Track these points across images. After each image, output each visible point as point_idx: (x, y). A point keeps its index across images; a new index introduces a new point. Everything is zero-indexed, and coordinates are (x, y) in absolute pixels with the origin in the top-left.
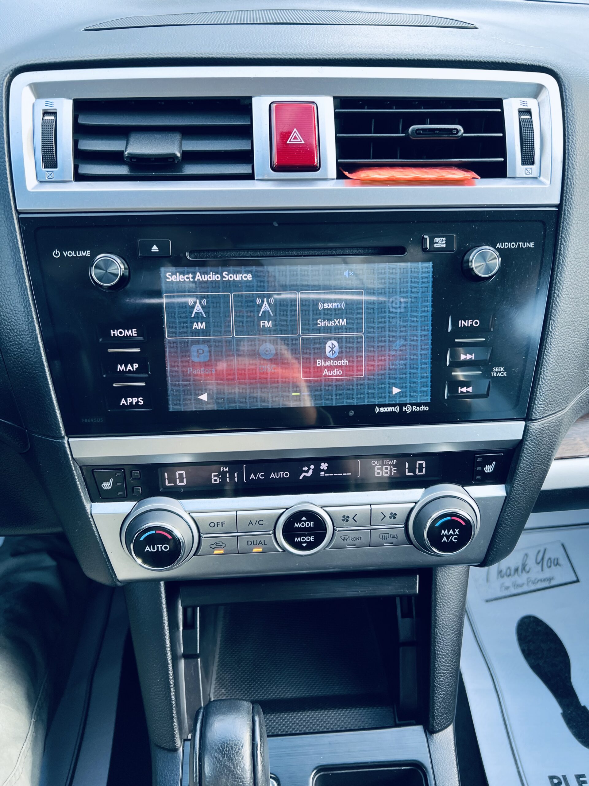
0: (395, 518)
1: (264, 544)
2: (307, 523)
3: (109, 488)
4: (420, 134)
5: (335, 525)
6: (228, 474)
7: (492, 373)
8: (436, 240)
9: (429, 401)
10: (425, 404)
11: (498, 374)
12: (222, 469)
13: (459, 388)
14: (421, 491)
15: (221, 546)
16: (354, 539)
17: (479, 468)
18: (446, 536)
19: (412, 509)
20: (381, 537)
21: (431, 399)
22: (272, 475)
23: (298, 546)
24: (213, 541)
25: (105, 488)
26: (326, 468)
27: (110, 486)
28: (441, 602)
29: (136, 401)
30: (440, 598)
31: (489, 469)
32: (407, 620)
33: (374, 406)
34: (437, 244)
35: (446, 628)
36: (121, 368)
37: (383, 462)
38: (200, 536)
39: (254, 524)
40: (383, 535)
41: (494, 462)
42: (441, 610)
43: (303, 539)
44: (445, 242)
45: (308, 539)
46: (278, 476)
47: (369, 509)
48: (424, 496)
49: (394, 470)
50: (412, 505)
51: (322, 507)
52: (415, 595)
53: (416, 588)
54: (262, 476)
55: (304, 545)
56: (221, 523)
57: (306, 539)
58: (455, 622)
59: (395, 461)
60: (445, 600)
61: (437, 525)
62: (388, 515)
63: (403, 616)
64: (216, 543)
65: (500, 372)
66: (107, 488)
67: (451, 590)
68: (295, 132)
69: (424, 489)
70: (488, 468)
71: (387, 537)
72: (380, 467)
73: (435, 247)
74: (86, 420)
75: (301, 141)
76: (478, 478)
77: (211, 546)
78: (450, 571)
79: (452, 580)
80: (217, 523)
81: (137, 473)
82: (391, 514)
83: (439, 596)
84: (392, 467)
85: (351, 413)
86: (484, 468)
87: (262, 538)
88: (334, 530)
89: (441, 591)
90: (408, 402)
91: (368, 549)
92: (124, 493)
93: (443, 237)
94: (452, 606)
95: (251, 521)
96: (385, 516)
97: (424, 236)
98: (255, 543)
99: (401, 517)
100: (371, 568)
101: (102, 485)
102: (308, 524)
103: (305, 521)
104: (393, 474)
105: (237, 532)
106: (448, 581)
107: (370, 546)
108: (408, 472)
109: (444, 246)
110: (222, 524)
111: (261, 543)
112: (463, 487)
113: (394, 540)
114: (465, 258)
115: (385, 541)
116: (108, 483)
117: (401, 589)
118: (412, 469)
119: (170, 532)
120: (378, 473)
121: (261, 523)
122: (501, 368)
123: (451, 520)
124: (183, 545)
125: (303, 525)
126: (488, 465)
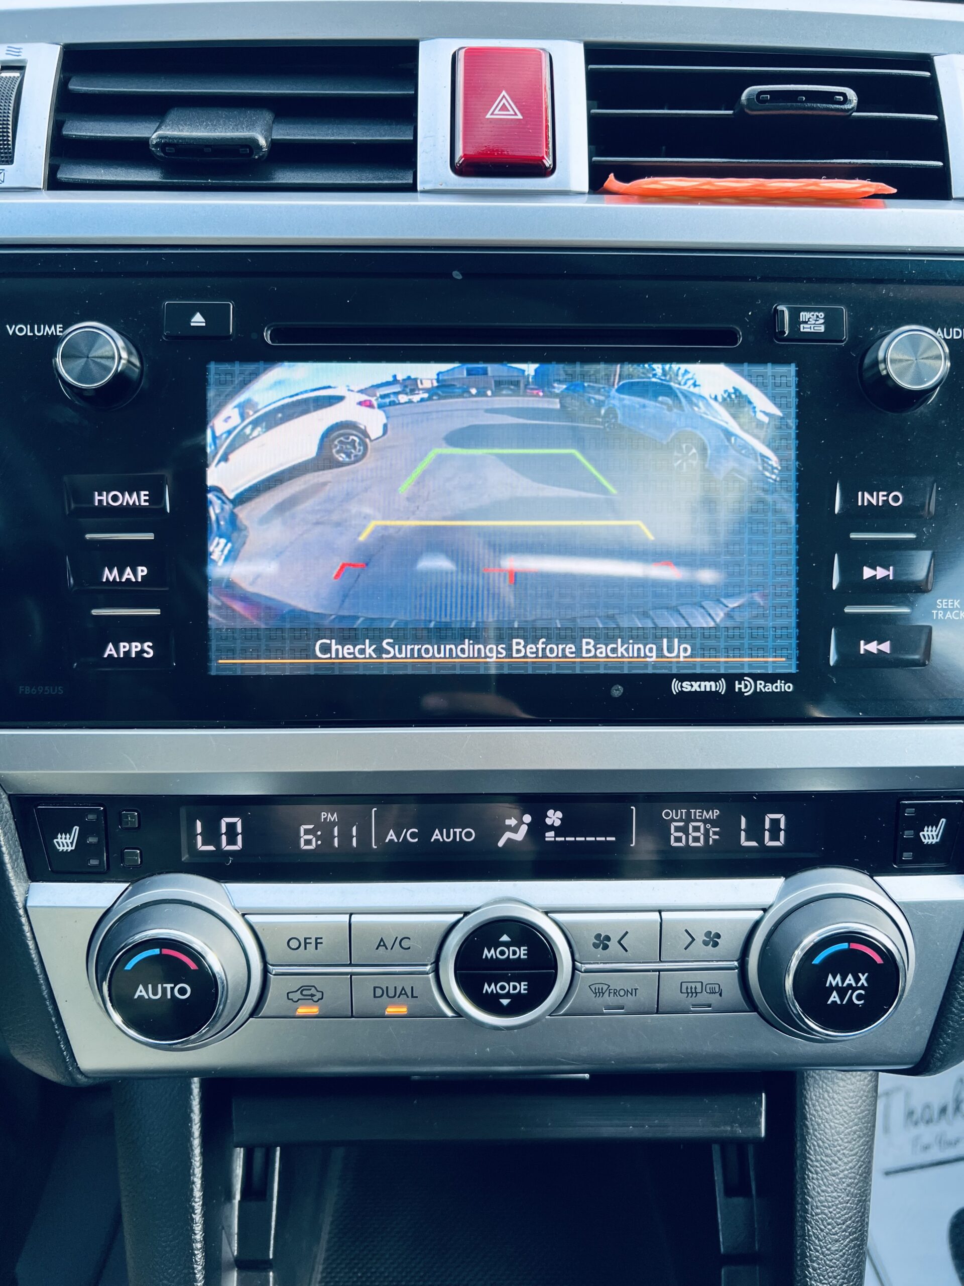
0: (716, 944)
1: (412, 996)
2: (511, 949)
3: (70, 849)
4: (765, 101)
5: (577, 956)
6: (336, 829)
7: (935, 612)
8: (804, 316)
9: (793, 670)
10: (786, 678)
11: (948, 615)
12: (323, 815)
13: (862, 642)
14: (777, 883)
15: (313, 995)
16: (622, 993)
17: (908, 834)
18: (837, 988)
19: (757, 924)
20: (684, 990)
21: (798, 666)
22: (437, 835)
23: (489, 1004)
24: (296, 983)
25: (61, 849)
26: (558, 823)
27: (72, 843)
28: (817, 1161)
29: (139, 649)
30: (815, 1150)
31: (931, 835)
32: (739, 1201)
33: (669, 677)
34: (806, 326)
35: (829, 1224)
36: (111, 575)
37: (688, 814)
38: (265, 972)
39: (389, 948)
40: (689, 985)
41: (943, 820)
42: (817, 1179)
43: (502, 988)
44: (822, 321)
45: (515, 988)
46: (448, 837)
47: (656, 921)
48: (783, 894)
49: (715, 833)
50: (757, 914)
51: (546, 913)
52: (757, 1141)
53: (760, 1123)
54: (413, 835)
55: (505, 1002)
56: (313, 941)
57: (509, 987)
58: (851, 1209)
59: (717, 812)
60: (826, 1156)
61: (817, 961)
62: (700, 938)
63: (730, 1192)
64: (302, 989)
65: (952, 610)
66: (65, 849)
67: (838, 1133)
68: (504, 96)
69: (782, 880)
70: (930, 833)
71: (699, 990)
72: (682, 824)
73: (802, 330)
74: (27, 690)
75: (516, 114)
76: (907, 856)
77: (291, 996)
78: (836, 1088)
79: (841, 1109)
80: (306, 939)
81: (133, 816)
82: (708, 934)
83: (812, 1144)
84: (708, 826)
85: (617, 691)
86: (921, 834)
87: (406, 983)
88: (574, 968)
89: (816, 1133)
90: (746, 671)
91: (652, 1019)
92: (101, 861)
93: (819, 310)
94: (843, 1171)
95: (382, 940)
96: (693, 939)
97: (778, 308)
98: (391, 993)
99: (731, 943)
100: (659, 1066)
101: (55, 841)
102: (514, 953)
103: (507, 945)
104: (711, 842)
105: (351, 965)
106: (832, 1111)
107: (657, 1013)
108: (747, 839)
109: (822, 329)
110: (317, 943)
111: (406, 994)
112: (872, 877)
113: (714, 999)
114: (867, 361)
115: (694, 1000)
116: (68, 836)
117: (726, 1124)
118: (755, 832)
119: (196, 957)
120: (677, 840)
121: (405, 944)
122: (953, 602)
123: (850, 951)
124: (223, 987)
125: (502, 953)
126: (930, 827)
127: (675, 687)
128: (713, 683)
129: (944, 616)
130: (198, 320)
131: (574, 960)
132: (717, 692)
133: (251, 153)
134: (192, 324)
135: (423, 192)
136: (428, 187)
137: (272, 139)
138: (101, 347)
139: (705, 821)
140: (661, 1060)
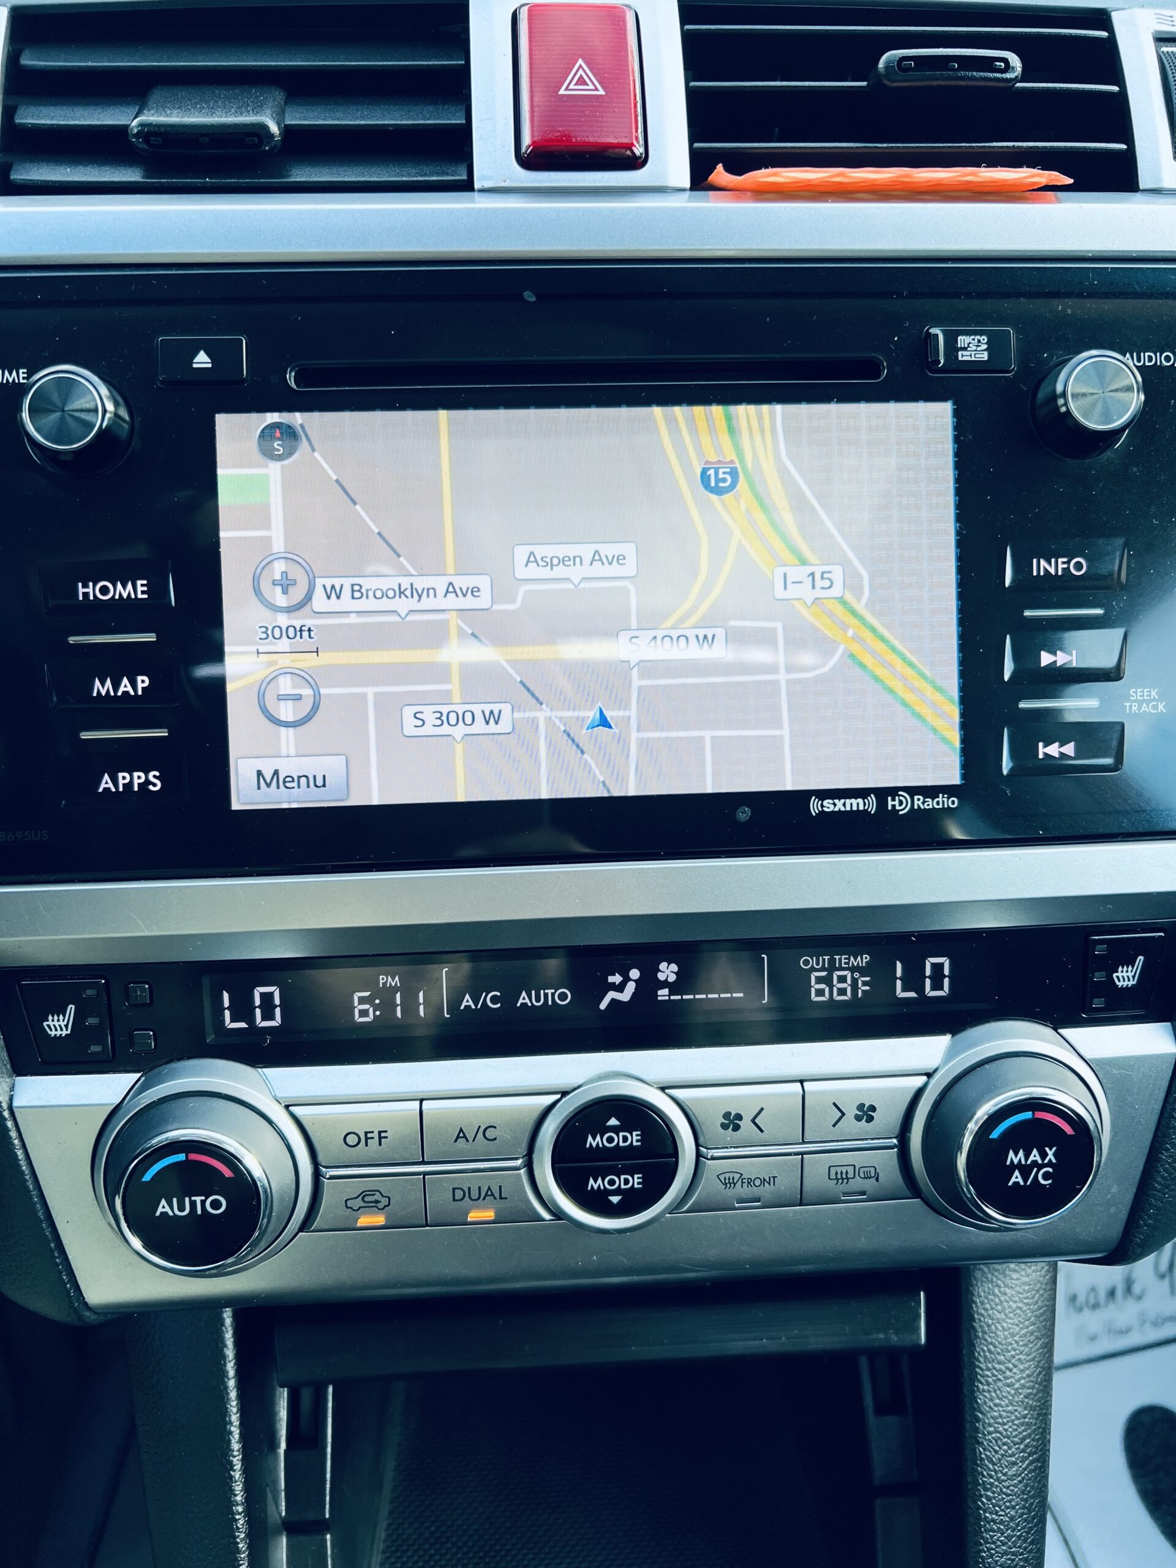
0: (870, 1119)
1: (501, 1198)
2: (621, 1134)
3: (64, 1033)
4: (908, 69)
5: (701, 1140)
6: (398, 995)
7: (1128, 704)
8: (962, 340)
9: (958, 782)
10: (949, 791)
11: (1144, 708)
12: (382, 979)
13: (1041, 744)
14: (942, 1041)
15: (377, 1202)
16: (758, 1182)
17: (1099, 977)
18: (1020, 1166)
19: (919, 1093)
20: (833, 1176)
21: (964, 777)
22: (523, 999)
23: (596, 1203)
24: (354, 1188)
25: (53, 1033)
26: (672, 978)
27: (66, 1026)
28: (988, 1369)
29: (142, 780)
30: (985, 1357)
31: (1126, 977)
32: (891, 1420)
33: (805, 796)
34: (965, 353)
35: (1004, 1444)
36: (102, 688)
37: (832, 961)
38: (317, 1175)
39: (471, 1140)
40: (839, 1170)
41: (1141, 958)
42: (989, 1391)
43: (612, 1182)
44: (985, 347)
45: (626, 1182)
46: (538, 1000)
47: (797, 1094)
48: (950, 1054)
49: (865, 983)
50: (920, 1081)
51: (663, 1089)
52: (915, 1349)
53: (919, 1328)
54: (494, 1000)
55: (615, 1199)
56: (376, 1135)
57: (620, 1182)
58: (1029, 1425)
59: (866, 958)
60: (999, 1363)
61: (995, 1135)
62: (851, 1111)
63: (881, 1410)
64: (363, 1195)
65: (1148, 702)
66: (59, 1033)
67: (1013, 1335)
68: (580, 66)
69: (948, 1037)
70: (1125, 974)
71: (851, 1175)
72: (824, 974)
73: (960, 358)
75: (596, 89)
76: (1098, 1003)
77: (349, 1204)
78: (1008, 1281)
79: (1014, 1306)
80: (366, 1133)
81: (143, 990)
82: (861, 1107)
83: (982, 1350)
84: (857, 975)
85: (744, 814)
86: (1115, 975)
87: (493, 1181)
88: (699, 1155)
89: (987, 1337)
90: (901, 784)
91: (795, 1211)
92: (105, 1047)
93: (981, 333)
94: (1019, 1380)
95: (461, 1130)
96: (843, 1114)
97: (931, 331)
98: (474, 1195)
99: (888, 1117)
100: (803, 1268)
101: (45, 1024)
102: (625, 1139)
103: (616, 1130)
104: (860, 995)
105: (423, 1163)
106: (1004, 1309)
107: (800, 1205)
108: (904, 990)
109: (985, 356)
110: (380, 1138)
111: (492, 1195)
112: (1056, 1030)
113: (869, 1185)
114: (1041, 395)
115: (843, 1187)
116: (61, 1017)
117: (878, 1331)
118: (913, 980)
119: (230, 1160)
120: (818, 993)
121: (490, 1133)
122: (1150, 692)
123: (1035, 1121)
124: (267, 1197)
125: (610, 1140)
126: (1125, 967)
127: (815, 806)
128: (860, 801)
129: (1139, 708)
130: (202, 360)
131: (697, 1145)
132: (865, 811)
133: (261, 143)
134: (195, 366)
135: (483, 191)
136: (488, 184)
137: (285, 125)
138: (79, 397)
139: (853, 970)
140: (805, 1261)
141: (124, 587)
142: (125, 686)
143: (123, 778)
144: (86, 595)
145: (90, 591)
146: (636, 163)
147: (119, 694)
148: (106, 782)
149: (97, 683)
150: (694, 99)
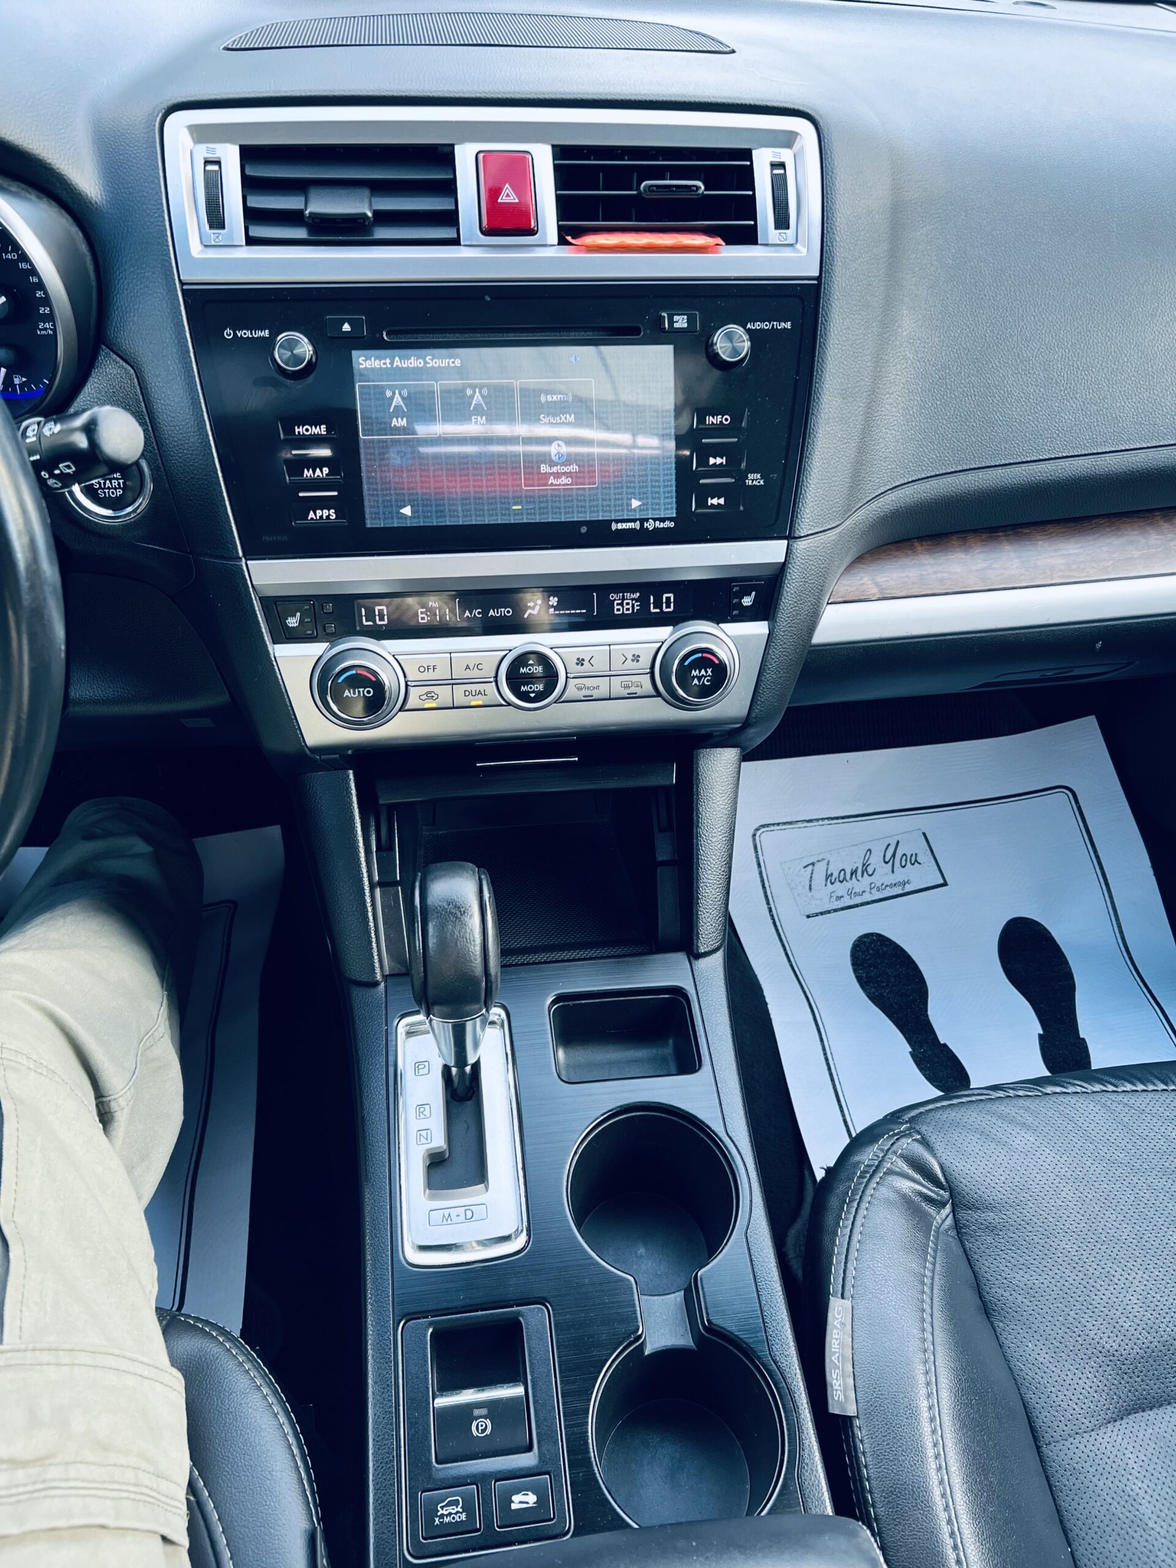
0: (638, 661)
1: (485, 695)
2: (535, 667)
3: (295, 625)
4: (653, 191)
5: (567, 670)
6: (437, 610)
7: (747, 481)
8: (676, 318)
9: (674, 515)
10: (671, 519)
11: (754, 483)
12: (429, 603)
13: (709, 499)
14: (670, 629)
15: (431, 696)
16: (591, 690)
17: (736, 601)
18: (697, 677)
19: (658, 649)
20: (623, 687)
21: (677, 513)
22: (491, 613)
23: (524, 696)
25: (290, 625)
26: (555, 604)
27: (296, 622)
29: (327, 514)
31: (747, 601)
32: (666, 834)
33: (610, 522)
34: (677, 324)
36: (308, 474)
37: (623, 596)
38: (407, 685)
39: (471, 669)
40: (626, 684)
41: (754, 592)
44: (686, 321)
46: (498, 613)
47: (607, 650)
48: (672, 633)
49: (637, 606)
50: (660, 644)
51: (552, 648)
52: (672, 786)
53: (672, 778)
54: (479, 613)
55: (533, 695)
56: (432, 667)
57: (534, 687)
59: (638, 594)
60: (710, 793)
61: (686, 663)
62: (630, 657)
63: (661, 830)
64: (427, 693)
65: (756, 480)
66: (293, 625)
68: (507, 188)
69: (672, 627)
71: (631, 686)
72: (620, 602)
73: (675, 326)
74: (267, 538)
75: (514, 199)
76: (735, 613)
77: (421, 697)
79: (718, 769)
80: (428, 667)
81: (329, 607)
82: (634, 656)
84: (634, 602)
85: (584, 530)
86: (743, 600)
87: (481, 688)
88: (567, 677)
89: (704, 782)
90: (650, 516)
91: (608, 704)
92: (312, 632)
93: (684, 315)
95: (468, 666)
96: (627, 659)
97: (662, 314)
98: (474, 693)
99: (645, 661)
101: (287, 621)
102: (536, 669)
103: (532, 665)
104: (635, 610)
105: (452, 679)
107: (610, 700)
108: (654, 608)
109: (686, 325)
110: (434, 669)
111: (479, 694)
112: (718, 624)
113: (639, 691)
114: (710, 341)
115: (628, 692)
116: (294, 618)
118: (658, 604)
119: (374, 673)
120: (618, 610)
121: (480, 667)
122: (756, 475)
123: (702, 657)
124: (388, 690)
125: (530, 670)
126: (747, 597)
127: (614, 527)
128: (633, 524)
129: (752, 483)
130: (346, 327)
131: (567, 673)
132: (635, 529)
133: (364, 221)
134: (344, 330)
135: (465, 245)
136: (467, 242)
137: (373, 210)
138: (301, 348)
139: (632, 600)
140: (614, 725)
141: (316, 428)
142: (318, 471)
143: (319, 513)
144: (299, 432)
145: (300, 430)
146: (532, 232)
147: (316, 476)
148: (311, 515)
149: (306, 470)
150: (559, 199)
